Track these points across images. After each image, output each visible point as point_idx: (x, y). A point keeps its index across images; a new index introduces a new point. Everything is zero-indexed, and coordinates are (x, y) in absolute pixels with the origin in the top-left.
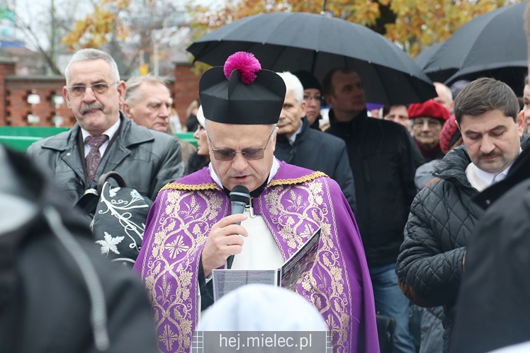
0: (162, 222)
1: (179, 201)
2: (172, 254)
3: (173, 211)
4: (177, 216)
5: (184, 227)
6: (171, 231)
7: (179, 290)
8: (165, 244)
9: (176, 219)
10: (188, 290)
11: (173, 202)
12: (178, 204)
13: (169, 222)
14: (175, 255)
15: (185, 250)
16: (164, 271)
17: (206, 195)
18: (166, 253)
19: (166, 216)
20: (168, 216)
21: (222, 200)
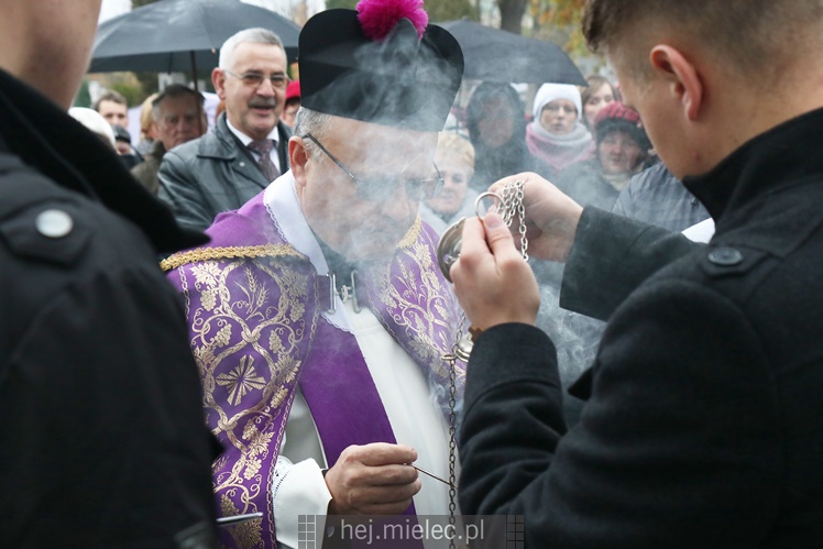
0: (200, 328)
1: (223, 279)
4: (230, 314)
6: (225, 347)
9: (230, 320)
11: (211, 282)
12: (222, 286)
13: (215, 329)
14: (239, 397)
19: (205, 314)
20: (211, 313)
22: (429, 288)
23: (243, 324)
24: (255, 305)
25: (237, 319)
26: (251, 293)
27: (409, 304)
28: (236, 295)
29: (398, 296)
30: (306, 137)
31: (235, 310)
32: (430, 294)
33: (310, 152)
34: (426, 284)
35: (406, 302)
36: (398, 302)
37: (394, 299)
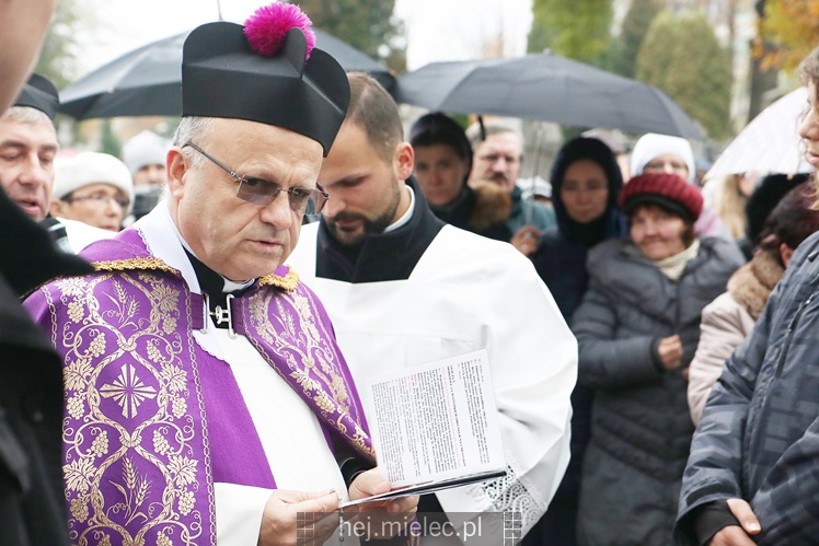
2: (126, 408)
3: (87, 312)
5: (127, 345)
7: (169, 491)
8: (98, 386)
10: (192, 494)
12: (90, 297)
15: (152, 396)
16: (124, 450)
17: (142, 282)
18: (110, 407)
21: (177, 294)
22: (309, 337)
23: (117, 332)
24: (126, 315)
25: (109, 327)
26: (121, 304)
27: (287, 343)
28: (106, 305)
29: (275, 333)
30: (186, 145)
31: (106, 318)
32: (309, 342)
33: (189, 160)
34: (306, 332)
35: (283, 341)
36: (274, 339)
37: (271, 335)
